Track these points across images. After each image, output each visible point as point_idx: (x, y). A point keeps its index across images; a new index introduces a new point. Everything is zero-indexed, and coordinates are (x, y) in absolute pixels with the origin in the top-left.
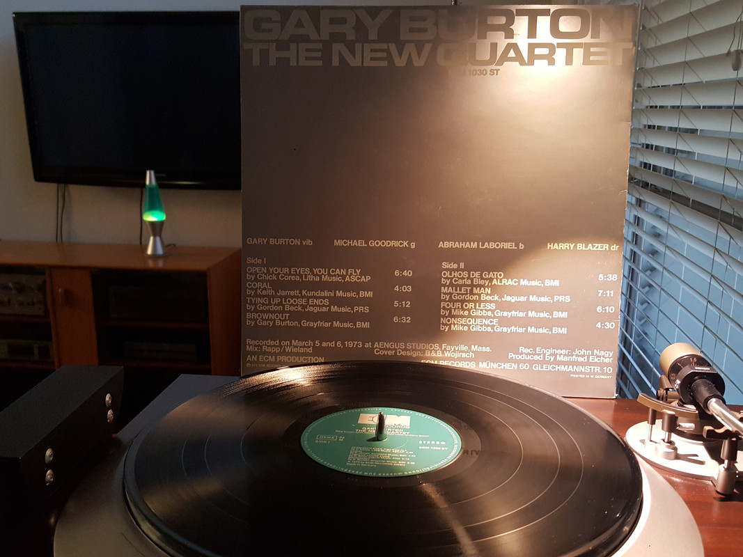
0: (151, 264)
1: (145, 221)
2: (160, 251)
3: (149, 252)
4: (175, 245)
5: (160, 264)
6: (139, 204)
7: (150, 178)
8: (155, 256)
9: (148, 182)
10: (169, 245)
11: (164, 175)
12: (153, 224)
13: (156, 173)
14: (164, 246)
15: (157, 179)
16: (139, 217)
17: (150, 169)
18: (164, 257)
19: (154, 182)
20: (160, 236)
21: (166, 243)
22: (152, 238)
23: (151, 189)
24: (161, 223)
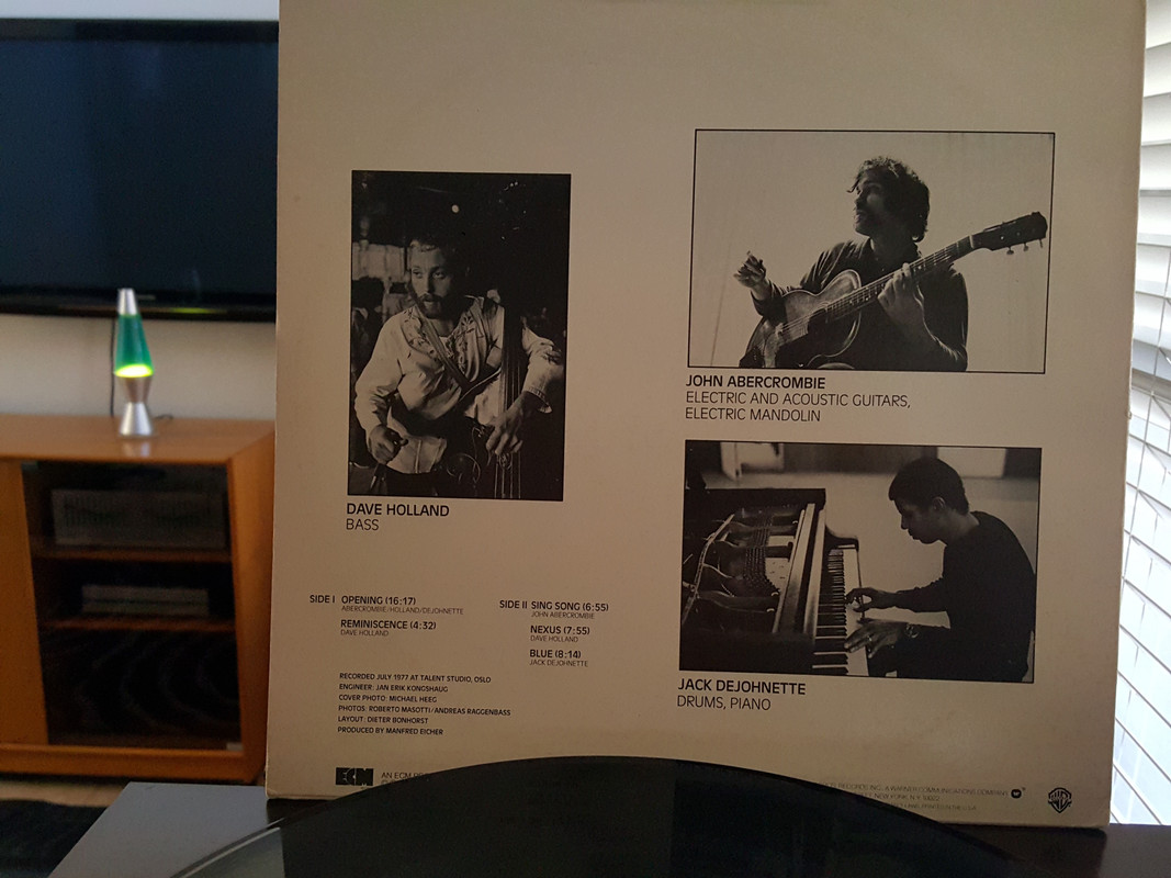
0: (128, 453)
1: (119, 378)
2: (145, 428)
3: (126, 429)
4: (171, 418)
5: (145, 452)
6: (107, 348)
7: (127, 302)
8: (135, 439)
9: (122, 310)
10: (161, 418)
11: (151, 297)
12: (131, 383)
13: (137, 293)
14: (155, 420)
15: (139, 303)
16: (108, 374)
17: (127, 286)
18: (152, 439)
19: (133, 310)
20: (145, 400)
21: (157, 412)
22: (130, 407)
23: (128, 321)
24: (148, 380)
